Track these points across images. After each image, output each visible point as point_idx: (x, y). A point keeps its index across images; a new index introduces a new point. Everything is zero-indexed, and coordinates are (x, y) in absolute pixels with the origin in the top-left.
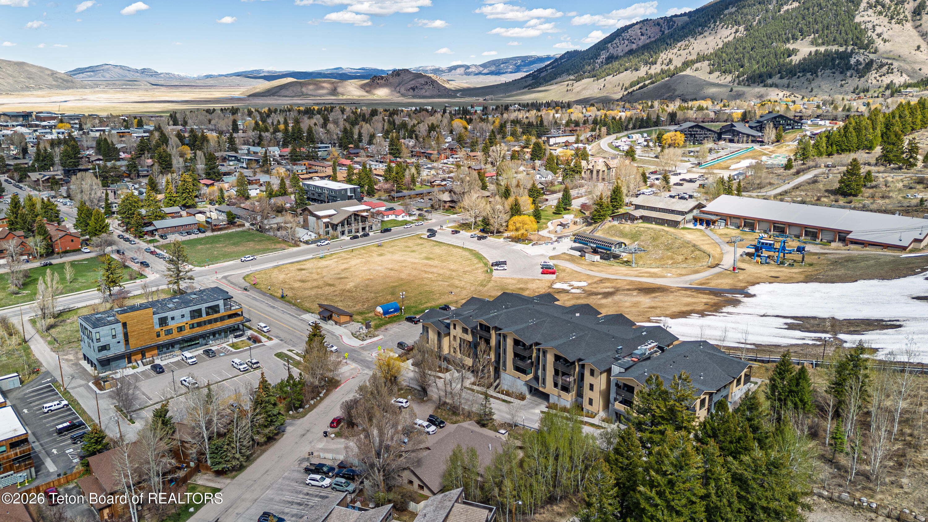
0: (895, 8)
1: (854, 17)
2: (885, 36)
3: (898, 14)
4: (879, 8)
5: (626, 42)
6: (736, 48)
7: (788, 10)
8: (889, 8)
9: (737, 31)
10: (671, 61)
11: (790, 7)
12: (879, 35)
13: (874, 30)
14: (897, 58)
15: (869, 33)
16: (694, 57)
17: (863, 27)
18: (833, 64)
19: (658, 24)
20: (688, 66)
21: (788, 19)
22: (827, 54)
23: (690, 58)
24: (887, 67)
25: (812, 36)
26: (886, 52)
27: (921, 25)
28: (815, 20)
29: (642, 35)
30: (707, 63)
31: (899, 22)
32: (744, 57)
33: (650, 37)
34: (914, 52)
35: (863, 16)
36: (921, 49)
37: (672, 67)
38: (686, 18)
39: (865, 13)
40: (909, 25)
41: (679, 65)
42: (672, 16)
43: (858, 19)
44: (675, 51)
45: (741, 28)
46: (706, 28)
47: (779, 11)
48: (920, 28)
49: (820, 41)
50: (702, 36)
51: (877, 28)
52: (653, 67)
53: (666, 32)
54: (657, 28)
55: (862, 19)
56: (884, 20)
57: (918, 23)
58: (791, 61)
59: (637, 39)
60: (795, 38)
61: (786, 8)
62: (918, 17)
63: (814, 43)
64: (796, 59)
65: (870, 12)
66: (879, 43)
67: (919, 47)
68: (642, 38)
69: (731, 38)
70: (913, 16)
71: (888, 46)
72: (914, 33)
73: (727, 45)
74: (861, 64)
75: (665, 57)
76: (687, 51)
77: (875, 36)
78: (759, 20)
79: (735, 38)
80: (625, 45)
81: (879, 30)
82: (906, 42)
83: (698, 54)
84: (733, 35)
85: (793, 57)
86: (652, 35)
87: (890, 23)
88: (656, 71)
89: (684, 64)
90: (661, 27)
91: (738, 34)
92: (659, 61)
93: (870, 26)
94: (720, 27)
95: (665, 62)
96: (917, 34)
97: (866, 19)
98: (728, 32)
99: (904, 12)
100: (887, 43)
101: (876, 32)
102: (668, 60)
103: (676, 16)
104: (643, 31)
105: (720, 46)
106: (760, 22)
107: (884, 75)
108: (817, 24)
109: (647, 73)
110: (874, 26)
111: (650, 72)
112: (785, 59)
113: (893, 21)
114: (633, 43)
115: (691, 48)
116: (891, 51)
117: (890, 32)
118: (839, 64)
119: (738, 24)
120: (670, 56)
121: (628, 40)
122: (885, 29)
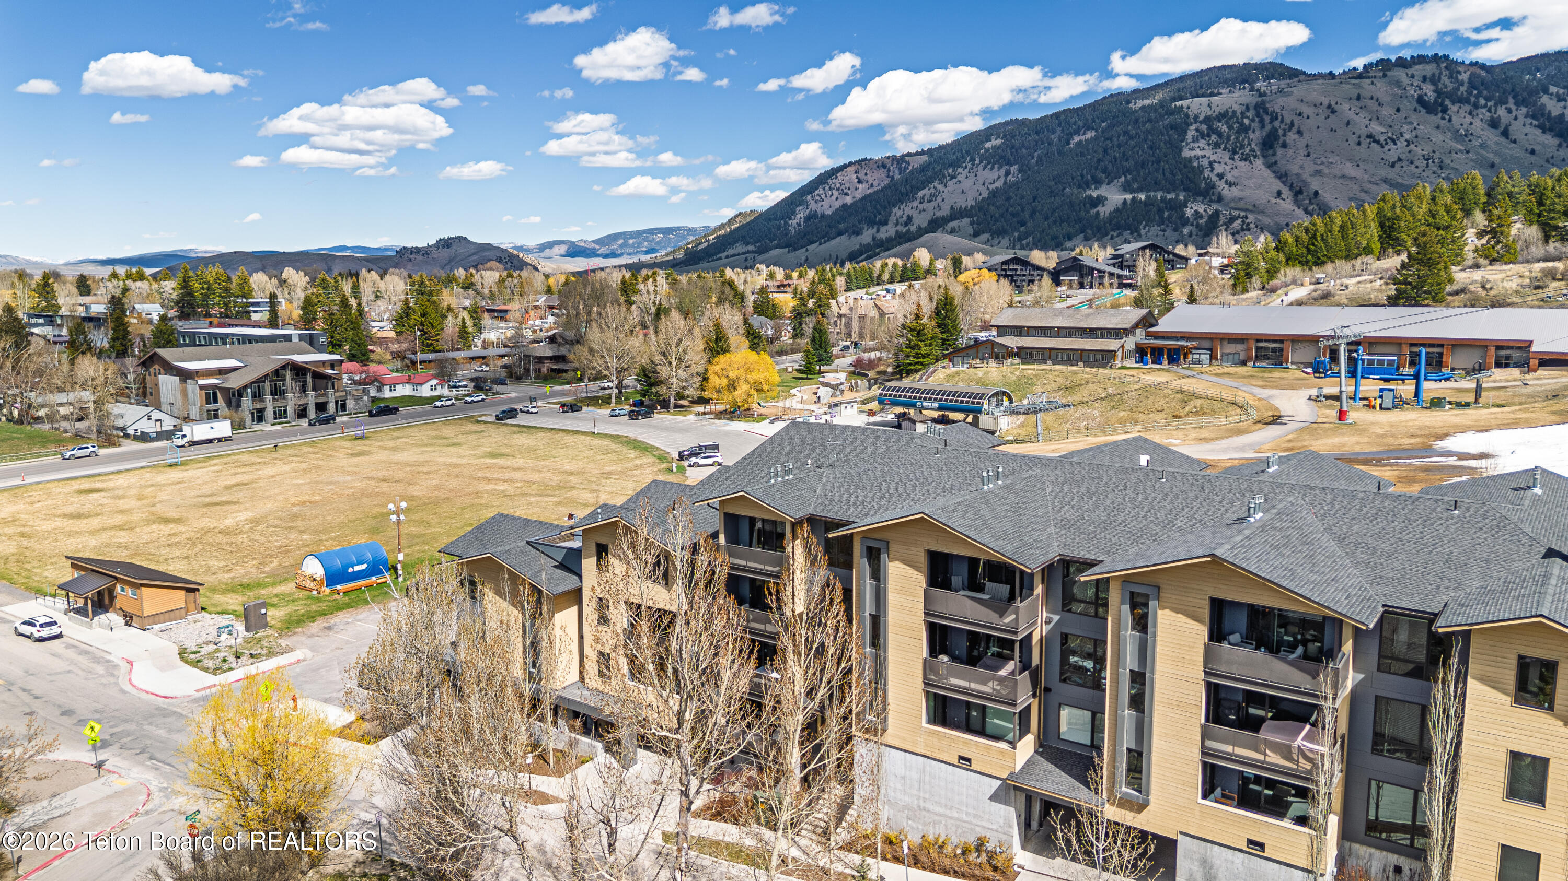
0: (1237, 138)
1: (1181, 150)
2: (1229, 177)
3: (1242, 147)
4: (1214, 138)
5: (836, 193)
6: (1008, 199)
7: (1081, 141)
8: (1228, 138)
9: (1008, 173)
10: (910, 219)
11: (1083, 138)
12: (1221, 176)
13: (1212, 169)
14: (1251, 208)
15: (1206, 173)
16: (945, 211)
17: (1195, 164)
18: (1161, 217)
19: (884, 166)
20: (939, 227)
21: (1082, 155)
22: (1148, 203)
23: (940, 214)
24: (1239, 221)
25: (1123, 179)
26: (1234, 200)
27: (1276, 163)
28: (1124, 154)
29: (860, 182)
30: (966, 221)
31: (1245, 158)
32: (1023, 210)
33: (872, 185)
34: (1274, 201)
35: (1193, 149)
36: (1283, 196)
37: (913, 228)
38: (925, 158)
39: (1196, 145)
40: (1259, 163)
41: (924, 224)
42: (903, 156)
43: (1186, 153)
44: (915, 204)
45: (1014, 169)
46: (960, 170)
47: (1068, 143)
48: (1275, 168)
49: (1135, 186)
50: (955, 180)
51: (1216, 165)
52: (883, 229)
53: (897, 177)
54: (882, 173)
55: (1193, 153)
56: (1221, 155)
57: (1273, 159)
58: (1098, 213)
59: (852, 189)
60: (1098, 183)
61: (1077, 139)
62: (1271, 152)
63: (1126, 188)
64: (1104, 211)
65: (1202, 143)
66: (1221, 185)
67: (1279, 194)
68: (860, 186)
69: (999, 184)
70: (1262, 150)
71: (1235, 192)
72: (1267, 173)
73: (994, 194)
74: (1201, 217)
75: (900, 213)
76: (933, 204)
77: (1214, 178)
78: (1039, 157)
79: (1005, 183)
80: (834, 198)
81: (1219, 169)
82: (1260, 186)
83: (952, 208)
84: (1002, 179)
85: (1100, 208)
86: (875, 183)
87: (1233, 159)
88: (888, 235)
89: (930, 223)
90: (889, 170)
91: (1009, 177)
92: (893, 219)
93: (1205, 163)
94: (980, 168)
95: (901, 221)
96: (1273, 175)
97: (1198, 152)
98: (994, 174)
99: (1249, 144)
100: (1233, 188)
101: (1215, 172)
102: (905, 218)
103: (909, 154)
104: (861, 176)
105: (985, 194)
106: (1040, 159)
107: (1238, 233)
108: (1127, 160)
109: (874, 239)
110: (1211, 164)
111: (878, 236)
112: (1088, 212)
113: (1236, 157)
114: (846, 194)
115: (939, 199)
116: (1241, 199)
117: (1235, 172)
118: (1170, 217)
119: (1010, 163)
120: (908, 211)
121: (838, 189)
122: (1228, 168)
